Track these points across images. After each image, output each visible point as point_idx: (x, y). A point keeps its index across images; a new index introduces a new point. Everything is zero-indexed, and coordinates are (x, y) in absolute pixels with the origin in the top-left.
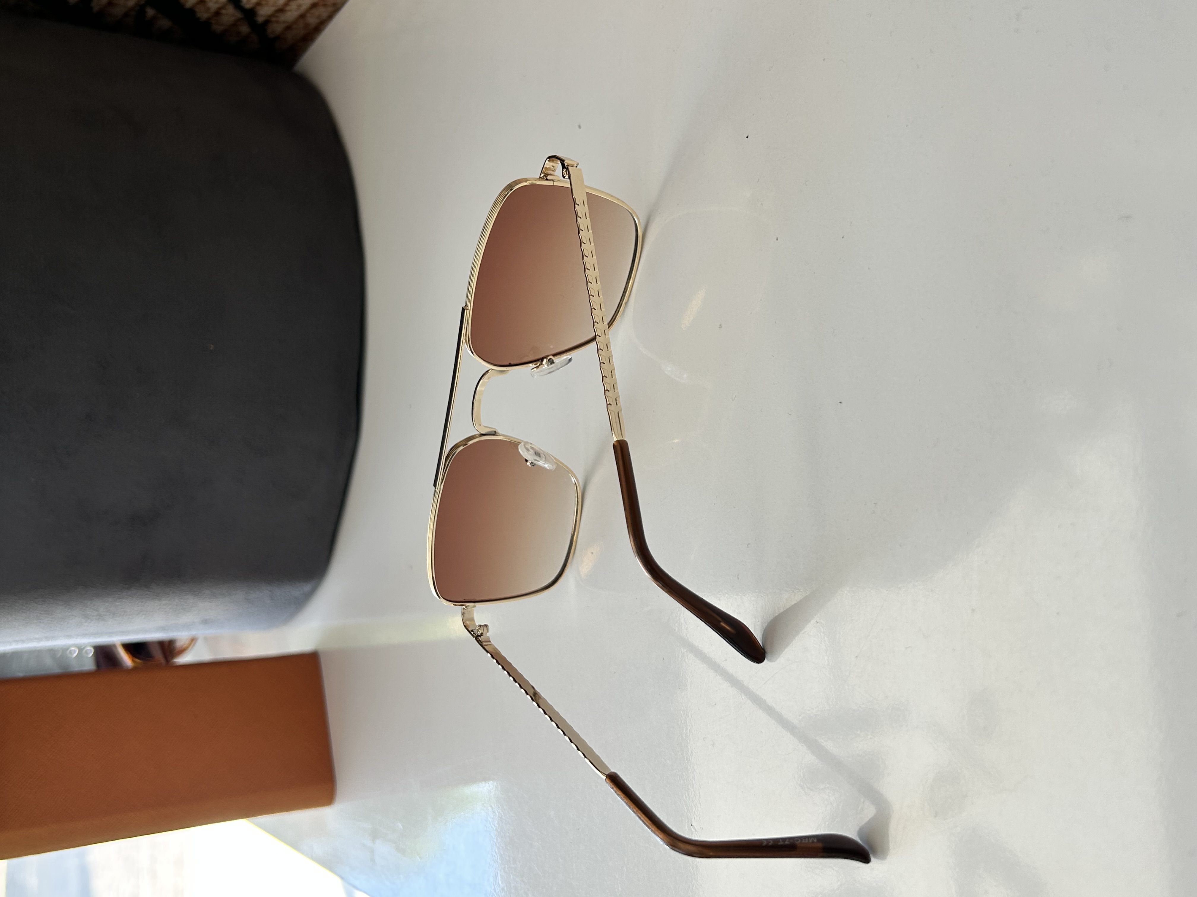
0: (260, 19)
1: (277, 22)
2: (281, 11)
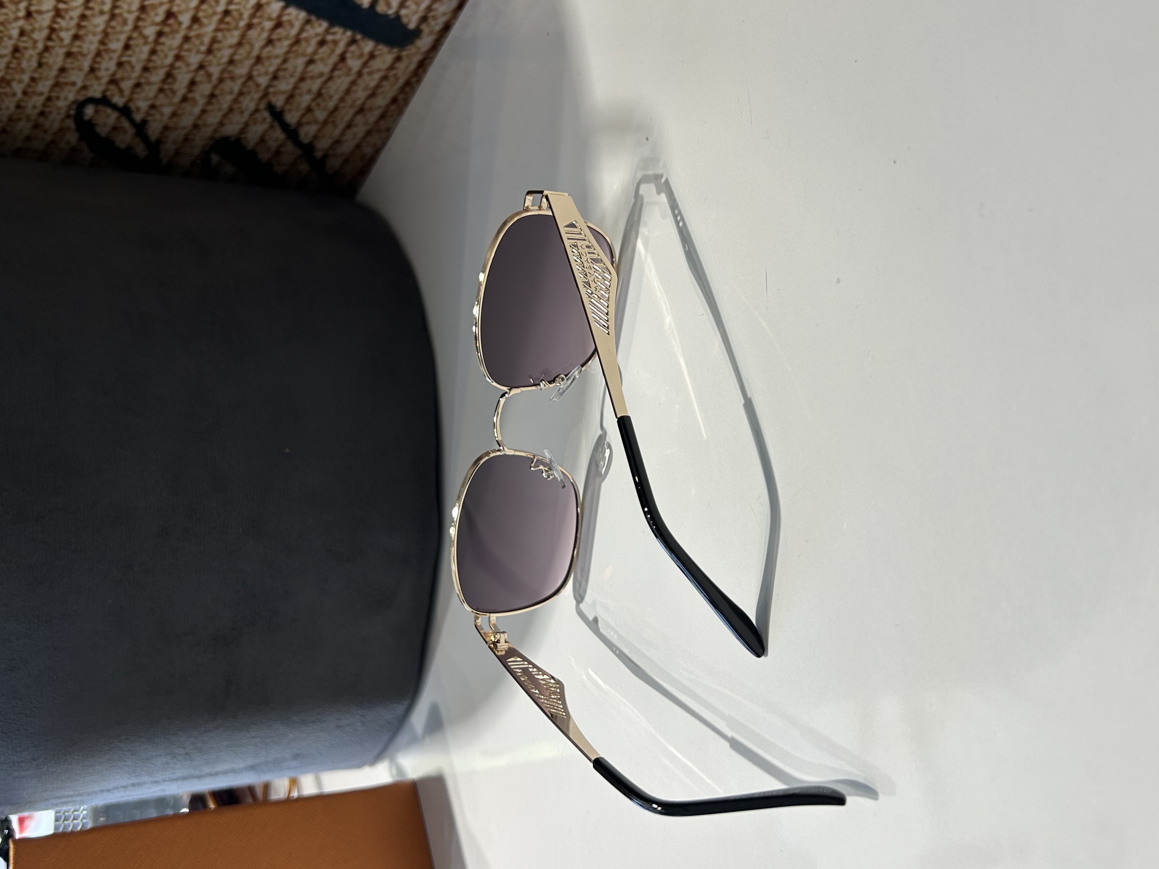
0: (319, 154)
1: (335, 156)
2: (338, 142)
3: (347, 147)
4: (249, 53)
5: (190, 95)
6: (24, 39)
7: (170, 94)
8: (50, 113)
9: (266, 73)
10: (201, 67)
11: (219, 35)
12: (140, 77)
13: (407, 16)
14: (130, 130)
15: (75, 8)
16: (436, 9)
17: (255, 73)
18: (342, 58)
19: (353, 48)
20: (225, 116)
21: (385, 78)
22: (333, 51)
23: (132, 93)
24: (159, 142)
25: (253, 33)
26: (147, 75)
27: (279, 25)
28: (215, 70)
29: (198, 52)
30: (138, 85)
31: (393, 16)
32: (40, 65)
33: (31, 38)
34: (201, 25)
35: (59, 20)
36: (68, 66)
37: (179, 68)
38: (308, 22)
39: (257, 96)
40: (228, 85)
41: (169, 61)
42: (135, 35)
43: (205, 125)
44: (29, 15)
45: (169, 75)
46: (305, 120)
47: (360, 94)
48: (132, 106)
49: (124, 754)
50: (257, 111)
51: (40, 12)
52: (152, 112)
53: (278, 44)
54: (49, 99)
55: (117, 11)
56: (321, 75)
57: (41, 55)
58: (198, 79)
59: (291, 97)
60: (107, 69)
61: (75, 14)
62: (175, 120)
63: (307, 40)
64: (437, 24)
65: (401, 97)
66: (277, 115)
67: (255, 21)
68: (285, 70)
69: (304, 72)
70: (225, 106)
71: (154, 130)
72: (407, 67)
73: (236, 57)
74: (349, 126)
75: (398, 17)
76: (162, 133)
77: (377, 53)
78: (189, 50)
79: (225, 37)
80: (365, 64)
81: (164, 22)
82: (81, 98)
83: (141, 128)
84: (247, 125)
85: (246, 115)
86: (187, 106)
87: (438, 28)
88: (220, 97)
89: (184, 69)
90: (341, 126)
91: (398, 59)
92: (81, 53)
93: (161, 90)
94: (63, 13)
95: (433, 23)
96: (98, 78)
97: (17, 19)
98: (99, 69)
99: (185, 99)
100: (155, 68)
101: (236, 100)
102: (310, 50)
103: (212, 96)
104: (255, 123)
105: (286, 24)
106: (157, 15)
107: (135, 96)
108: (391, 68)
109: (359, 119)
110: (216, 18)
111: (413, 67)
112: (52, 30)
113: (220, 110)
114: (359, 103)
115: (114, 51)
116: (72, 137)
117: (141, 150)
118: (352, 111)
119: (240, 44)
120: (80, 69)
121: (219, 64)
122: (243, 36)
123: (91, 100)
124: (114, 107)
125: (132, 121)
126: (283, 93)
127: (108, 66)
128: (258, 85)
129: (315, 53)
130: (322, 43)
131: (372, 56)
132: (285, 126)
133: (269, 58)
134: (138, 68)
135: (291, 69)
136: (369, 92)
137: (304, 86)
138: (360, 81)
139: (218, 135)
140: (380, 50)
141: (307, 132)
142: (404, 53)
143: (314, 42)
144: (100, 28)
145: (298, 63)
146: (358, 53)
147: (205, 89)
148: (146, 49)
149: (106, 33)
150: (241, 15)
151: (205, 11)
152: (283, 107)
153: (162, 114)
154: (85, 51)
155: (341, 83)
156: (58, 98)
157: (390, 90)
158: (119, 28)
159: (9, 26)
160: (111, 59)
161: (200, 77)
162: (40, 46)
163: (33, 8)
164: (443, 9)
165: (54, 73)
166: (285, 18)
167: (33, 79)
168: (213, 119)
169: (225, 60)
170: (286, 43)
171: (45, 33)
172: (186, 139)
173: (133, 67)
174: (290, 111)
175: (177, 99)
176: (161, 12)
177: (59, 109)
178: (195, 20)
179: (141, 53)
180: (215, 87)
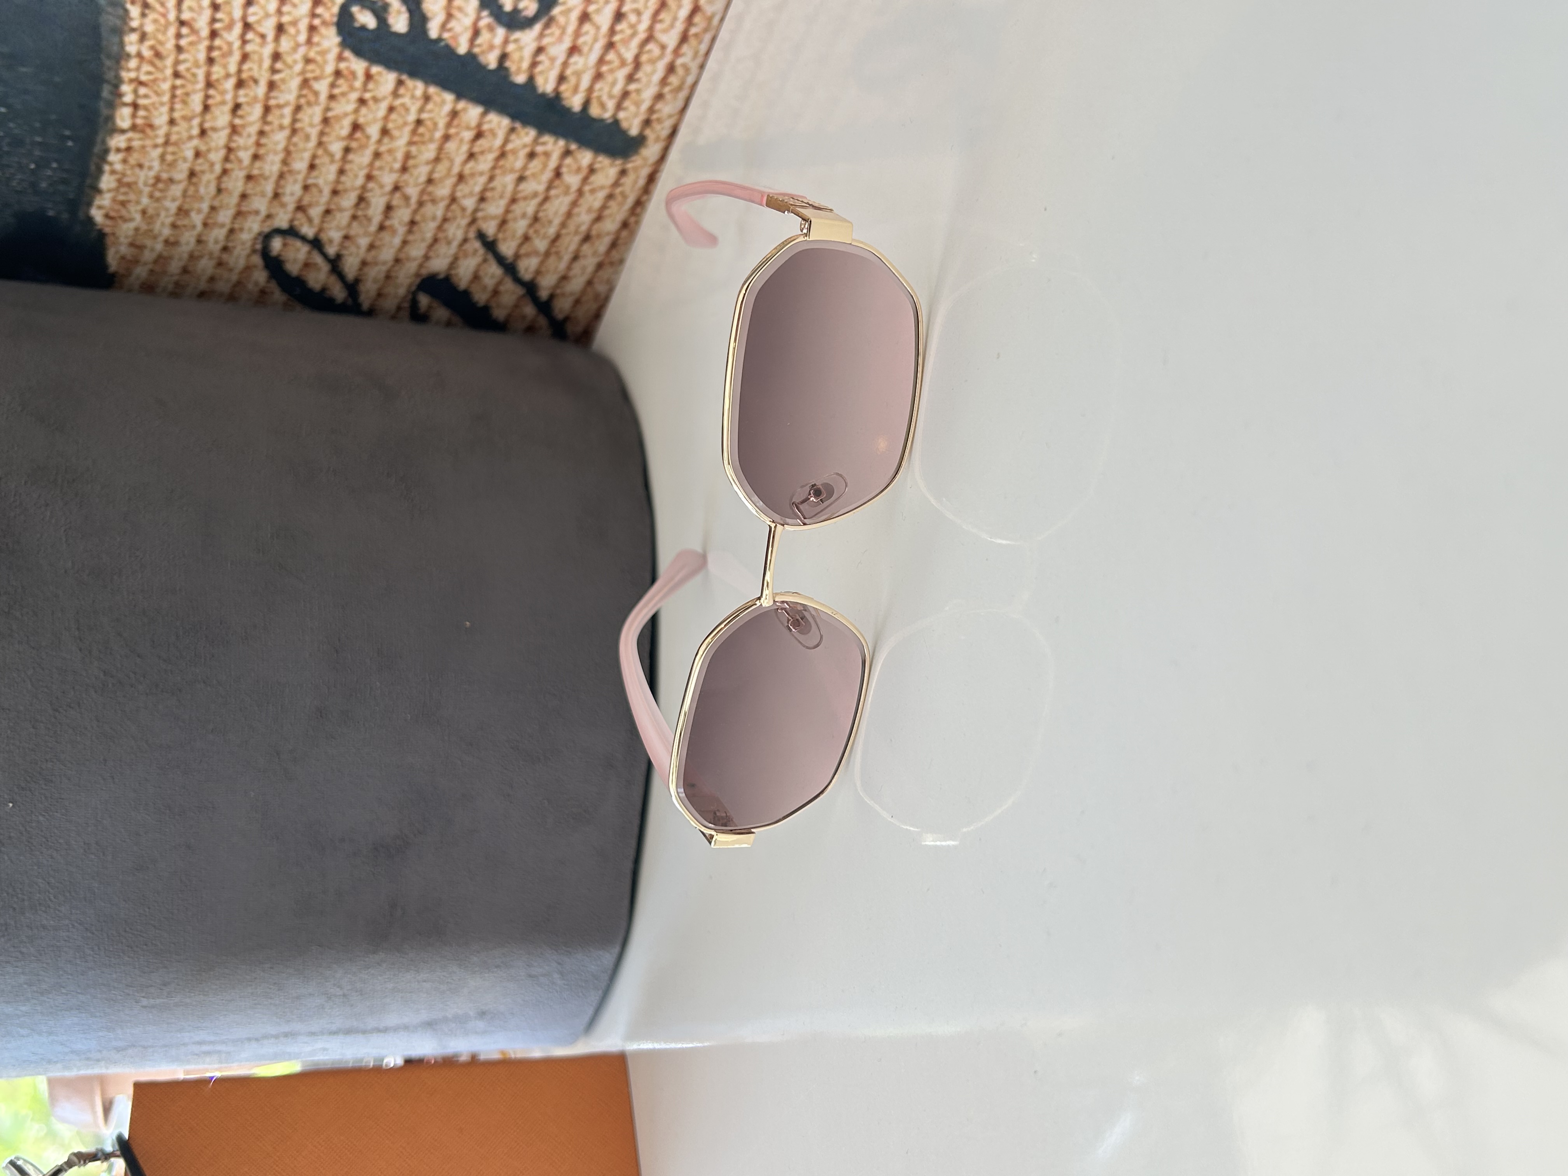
0: (544, 294)
1: (563, 295)
2: (564, 278)
3: (576, 284)
4: (450, 169)
5: (388, 223)
6: (200, 161)
7: (365, 222)
8: (234, 247)
9: (471, 194)
10: (396, 188)
11: (414, 149)
12: (328, 203)
13: (626, 119)
14: (324, 267)
15: (251, 124)
16: (659, 111)
17: (459, 194)
18: (558, 174)
19: (568, 161)
20: (431, 246)
21: (610, 197)
22: (545, 166)
23: (323, 222)
24: (357, 281)
25: (451, 146)
26: (336, 199)
27: (479, 135)
28: (413, 192)
29: (391, 170)
30: (328, 212)
31: (610, 121)
32: (219, 191)
33: (207, 160)
34: (392, 138)
35: (236, 138)
36: (249, 192)
37: (371, 190)
38: (512, 130)
39: (464, 222)
40: (429, 209)
41: (360, 181)
42: (320, 152)
43: (408, 259)
44: (203, 133)
45: (361, 199)
46: (523, 251)
47: (584, 218)
48: (324, 237)
49: (270, 989)
50: (465, 240)
51: (214, 129)
52: (347, 243)
53: (481, 158)
54: (232, 231)
55: (298, 125)
56: (535, 195)
57: (219, 178)
58: (395, 203)
59: (503, 223)
60: (292, 194)
61: (253, 130)
62: (373, 253)
63: (514, 152)
64: (663, 129)
65: (632, 220)
66: (490, 246)
67: (452, 131)
68: (493, 189)
69: (515, 192)
70: (429, 235)
71: (350, 266)
72: (635, 182)
73: (436, 176)
74: (576, 258)
75: (616, 122)
76: (360, 269)
77: (597, 166)
78: (381, 168)
79: (420, 152)
80: (585, 180)
81: (351, 136)
82: (267, 230)
83: (335, 264)
84: (456, 259)
85: (455, 244)
86: (385, 236)
87: (665, 133)
88: (423, 225)
89: (378, 191)
90: (567, 258)
91: (623, 172)
92: (262, 175)
93: (354, 217)
94: (240, 129)
95: (657, 126)
96: (283, 205)
97: (191, 138)
98: (284, 194)
99: (382, 228)
100: (346, 191)
101: (440, 228)
102: (519, 164)
103: (413, 223)
104: (466, 256)
105: (486, 134)
106: (342, 128)
107: (325, 225)
108: (616, 184)
109: (586, 248)
110: (408, 129)
111: (642, 182)
112: (230, 150)
113: (423, 240)
114: (584, 228)
115: (299, 172)
116: (260, 276)
117: (338, 293)
118: (577, 239)
119: (437, 160)
120: (263, 194)
121: (416, 185)
122: (440, 149)
123: (278, 231)
124: (303, 239)
125: (325, 255)
126: (493, 218)
127: (293, 190)
128: (463, 209)
129: (525, 168)
130: (532, 155)
131: (592, 170)
132: (500, 260)
133: (473, 175)
134: (327, 191)
135: (499, 189)
136: (593, 215)
137: (518, 209)
138: (581, 201)
139: (424, 272)
140: (600, 162)
141: (527, 267)
142: (629, 166)
143: (523, 154)
144: (281, 146)
145: (507, 181)
146: (574, 167)
147: (402, 215)
148: (334, 168)
149: (288, 152)
150: (435, 124)
151: (395, 121)
152: (496, 235)
153: (358, 247)
154: (267, 173)
155: (559, 205)
156: (241, 230)
157: (617, 213)
158: (301, 145)
159: (183, 147)
160: (295, 181)
161: (397, 200)
162: (218, 169)
163: (207, 125)
164: (667, 109)
165: (234, 200)
166: (485, 127)
167: (213, 208)
168: (417, 251)
169: (423, 179)
170: (491, 157)
171: (222, 153)
172: (388, 277)
173: (321, 191)
174: (505, 240)
175: (373, 228)
176: (347, 123)
177: (243, 243)
178: (385, 132)
179: (327, 174)
180: (415, 212)
